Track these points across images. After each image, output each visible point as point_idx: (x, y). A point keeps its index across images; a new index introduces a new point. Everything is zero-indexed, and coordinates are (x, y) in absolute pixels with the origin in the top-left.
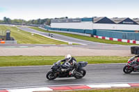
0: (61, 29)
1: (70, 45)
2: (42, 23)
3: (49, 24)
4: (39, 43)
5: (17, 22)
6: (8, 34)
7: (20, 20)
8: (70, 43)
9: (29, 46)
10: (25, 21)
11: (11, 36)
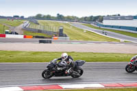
0: (113, 27)
1: (122, 43)
2: (94, 20)
3: (101, 21)
4: (91, 40)
5: (70, 19)
6: (61, 30)
7: (73, 17)
8: (121, 40)
9: (81, 43)
10: (77, 18)
11: (64, 32)
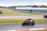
0: (19, 10)
1: (23, 15)
3: (15, 8)
5: (4, 7)
6: (1, 12)
8: (23, 14)
9: (8, 16)
10: (7, 7)
